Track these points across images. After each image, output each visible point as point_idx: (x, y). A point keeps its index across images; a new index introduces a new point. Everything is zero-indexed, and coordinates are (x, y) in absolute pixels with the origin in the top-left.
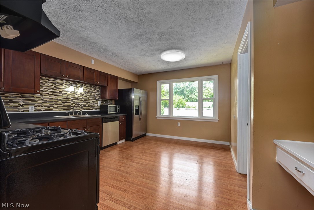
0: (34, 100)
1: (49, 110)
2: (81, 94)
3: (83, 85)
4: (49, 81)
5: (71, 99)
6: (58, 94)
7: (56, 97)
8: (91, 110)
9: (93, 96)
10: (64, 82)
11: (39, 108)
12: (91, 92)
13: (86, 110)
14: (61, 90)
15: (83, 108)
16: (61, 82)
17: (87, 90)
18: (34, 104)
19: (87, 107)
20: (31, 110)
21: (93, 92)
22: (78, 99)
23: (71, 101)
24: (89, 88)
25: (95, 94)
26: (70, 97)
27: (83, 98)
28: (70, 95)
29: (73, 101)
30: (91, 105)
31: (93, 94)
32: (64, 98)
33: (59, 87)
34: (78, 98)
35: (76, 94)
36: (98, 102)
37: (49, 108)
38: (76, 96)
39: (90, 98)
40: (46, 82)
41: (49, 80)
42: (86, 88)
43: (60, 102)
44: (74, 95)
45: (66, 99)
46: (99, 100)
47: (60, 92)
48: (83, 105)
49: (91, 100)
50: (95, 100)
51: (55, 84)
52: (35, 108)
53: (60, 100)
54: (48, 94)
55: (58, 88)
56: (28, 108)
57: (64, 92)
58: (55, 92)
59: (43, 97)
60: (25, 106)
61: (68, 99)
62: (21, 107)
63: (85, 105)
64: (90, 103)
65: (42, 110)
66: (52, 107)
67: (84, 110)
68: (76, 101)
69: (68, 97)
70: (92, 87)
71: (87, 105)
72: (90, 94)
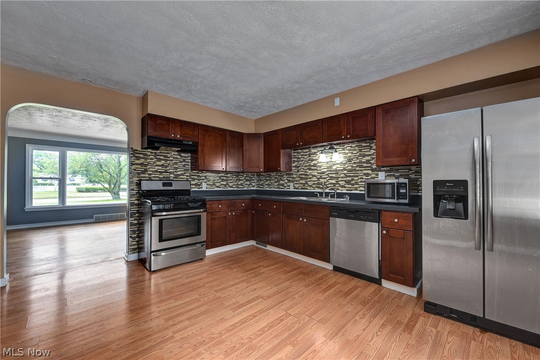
0: (293, 178)
1: (304, 189)
2: (341, 163)
3: (346, 146)
4: (305, 154)
5: (327, 173)
6: (312, 168)
7: (310, 171)
8: (361, 191)
9: (364, 162)
10: (319, 149)
11: (297, 186)
12: (360, 155)
13: (352, 190)
14: (315, 162)
15: (345, 187)
16: (316, 151)
17: (352, 153)
18: (293, 182)
19: (353, 185)
20: (292, 188)
21: (364, 156)
22: (337, 172)
23: (327, 176)
24: (357, 148)
25: (369, 158)
26: (326, 170)
27: (346, 170)
28: (326, 167)
29: (330, 175)
30: (361, 182)
31: (364, 160)
32: (319, 172)
33: (314, 158)
34: (336, 170)
35: (334, 165)
36: (377, 175)
37: (304, 186)
38: (334, 167)
39: (358, 169)
40: (302, 155)
41: (304, 152)
42: (349, 150)
43: (314, 179)
44: (330, 167)
45: (321, 173)
46: (382, 171)
47: (315, 165)
48: (345, 181)
49: (362, 171)
50: (370, 172)
51: (309, 155)
52: (294, 186)
53: (315, 176)
54: (304, 169)
55: (312, 160)
56: (289, 186)
57: (319, 165)
58: (309, 166)
59: (300, 173)
60: (288, 184)
61: (323, 173)
62: (286, 185)
63: (348, 182)
64: (359, 177)
65: (299, 188)
66: (307, 185)
67: (347, 190)
68: (334, 175)
69: (324, 170)
70: (364, 144)
71: (354, 182)
72: (358, 161)
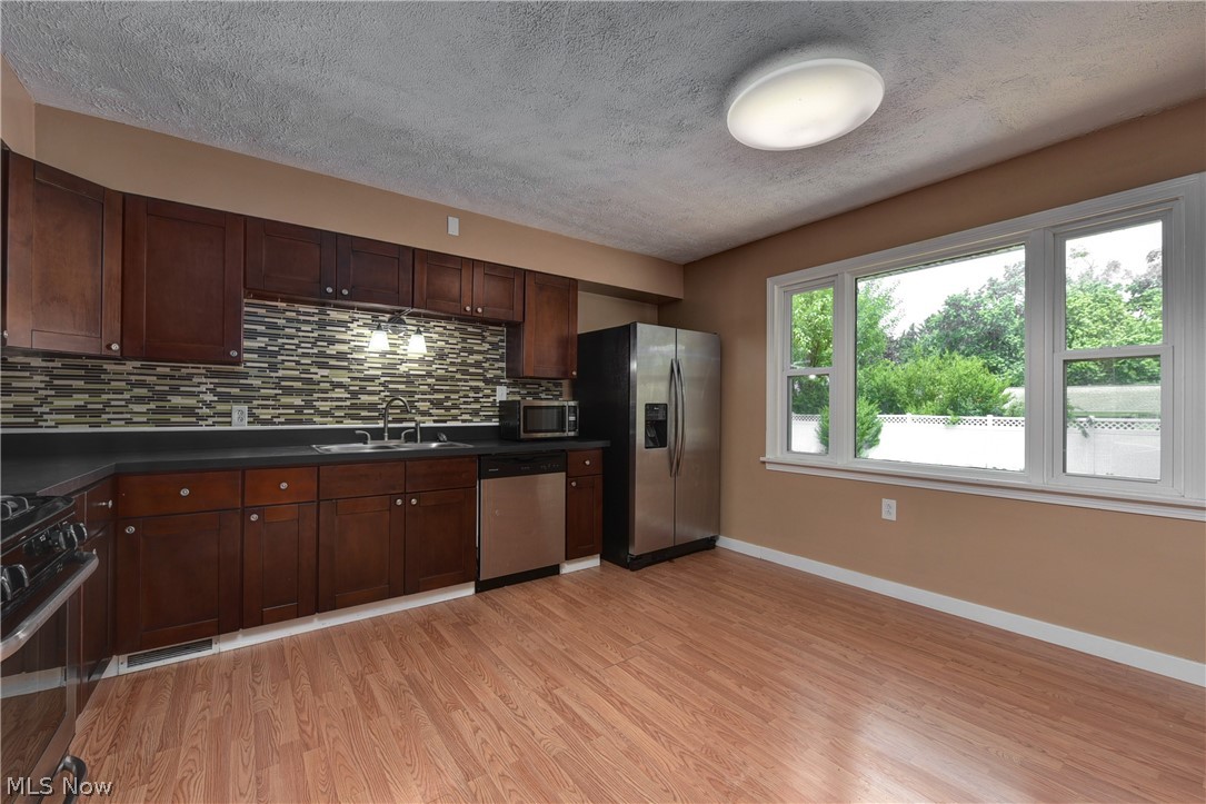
0: (249, 387)
1: (300, 422)
2: (421, 361)
3: (432, 324)
4: (301, 318)
5: (383, 379)
6: (333, 362)
7: (325, 372)
8: (464, 421)
9: (471, 365)
10: (356, 316)
11: (265, 414)
12: (464, 349)
13: (445, 421)
14: (344, 348)
15: (431, 415)
16: (345, 317)
17: (447, 342)
18: (248, 400)
19: (448, 409)
20: (240, 421)
21: (471, 352)
22: (409, 379)
23: (382, 389)
24: (457, 334)
25: (480, 357)
26: (379, 372)
27: (432, 377)
28: (380, 366)
29: (390, 386)
30: (465, 403)
31: (472, 359)
32: (356, 375)
33: (339, 336)
34: (408, 376)
35: (403, 361)
36: (494, 391)
37: (301, 413)
38: (403, 368)
39: (458, 376)
40: (289, 320)
41: (298, 312)
42: (441, 334)
43: (340, 393)
44: (393, 366)
45: (361, 379)
46: (501, 384)
47: (341, 356)
48: (430, 401)
49: (466, 381)
50: (481, 384)
51: (322, 325)
52: (251, 415)
53: (340, 385)
54: (298, 363)
55: (332, 341)
56: (229, 414)
57: (355, 356)
58: (322, 354)
59: (281, 373)
60: (221, 407)
61: (372, 379)
62: (206, 411)
63: (437, 404)
64: (461, 394)
65: (275, 420)
66: (312, 411)
67: (435, 421)
68: (402, 387)
69: (372, 372)
70: (470, 329)
71: (449, 404)
72: (459, 361)
